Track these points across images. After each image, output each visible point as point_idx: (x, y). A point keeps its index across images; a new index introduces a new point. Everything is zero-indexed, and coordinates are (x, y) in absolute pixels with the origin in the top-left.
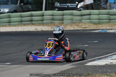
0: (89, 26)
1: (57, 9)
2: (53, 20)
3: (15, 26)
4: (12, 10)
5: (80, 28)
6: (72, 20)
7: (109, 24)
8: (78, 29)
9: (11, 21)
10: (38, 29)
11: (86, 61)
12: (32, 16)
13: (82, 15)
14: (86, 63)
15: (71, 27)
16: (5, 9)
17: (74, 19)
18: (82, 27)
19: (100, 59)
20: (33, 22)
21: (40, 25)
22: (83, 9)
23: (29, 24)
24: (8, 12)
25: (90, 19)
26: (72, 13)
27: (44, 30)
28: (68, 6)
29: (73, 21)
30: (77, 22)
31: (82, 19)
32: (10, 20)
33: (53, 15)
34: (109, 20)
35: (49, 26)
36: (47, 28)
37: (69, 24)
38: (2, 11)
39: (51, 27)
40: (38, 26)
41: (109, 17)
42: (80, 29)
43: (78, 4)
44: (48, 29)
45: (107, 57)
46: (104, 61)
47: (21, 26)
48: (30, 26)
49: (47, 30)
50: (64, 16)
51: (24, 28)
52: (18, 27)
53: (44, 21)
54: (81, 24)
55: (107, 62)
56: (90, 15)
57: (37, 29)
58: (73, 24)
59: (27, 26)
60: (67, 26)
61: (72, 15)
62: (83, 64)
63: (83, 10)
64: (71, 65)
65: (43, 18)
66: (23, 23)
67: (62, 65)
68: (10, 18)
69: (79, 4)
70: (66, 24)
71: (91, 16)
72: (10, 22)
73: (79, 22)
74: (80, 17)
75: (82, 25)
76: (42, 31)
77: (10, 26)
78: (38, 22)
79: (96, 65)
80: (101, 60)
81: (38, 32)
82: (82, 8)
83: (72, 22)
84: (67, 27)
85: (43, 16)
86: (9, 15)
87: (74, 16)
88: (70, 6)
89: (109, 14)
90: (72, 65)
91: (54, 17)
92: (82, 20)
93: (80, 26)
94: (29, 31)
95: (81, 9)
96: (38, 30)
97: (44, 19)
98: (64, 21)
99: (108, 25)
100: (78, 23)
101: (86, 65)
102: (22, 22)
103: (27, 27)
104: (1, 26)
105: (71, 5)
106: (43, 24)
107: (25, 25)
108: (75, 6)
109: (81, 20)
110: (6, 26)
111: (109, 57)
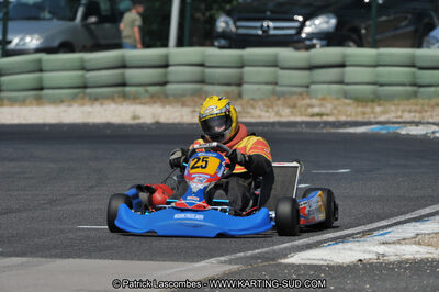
0: (335, 108)
1: (223, 42)
2: (202, 82)
3: (58, 101)
4: (56, 43)
5: (301, 115)
6: (276, 84)
7: (412, 101)
8: (292, 119)
9: (46, 84)
10: (141, 115)
11: (285, 249)
12: (124, 66)
13: (312, 68)
14: (285, 256)
15: (267, 111)
16: (28, 39)
17: (281, 81)
18: (310, 110)
19: (343, 239)
20: (128, 89)
21: (155, 103)
22: (324, 42)
23: (111, 98)
24: (38, 51)
25: (341, 82)
26: (276, 56)
27: (163, 120)
28: (264, 32)
29: (278, 88)
30: (295, 93)
31: (313, 83)
32: (40, 79)
33: (202, 65)
34: (414, 88)
35: (184, 105)
36: (177, 114)
37: (261, 99)
38: (17, 45)
39: (194, 111)
40: (144, 104)
41: (414, 74)
42: (299, 119)
43: (303, 25)
44: (182, 116)
45: (370, 232)
46: (351, 250)
47: (83, 105)
48: (116, 103)
49: (176, 121)
50: (246, 69)
51: (89, 113)
52: (70, 106)
53: (169, 86)
54: (307, 101)
55: (364, 252)
56: (343, 65)
57: (139, 118)
58: (278, 99)
59: (102, 104)
60: (253, 107)
61: (274, 64)
62: (273, 260)
63: (322, 46)
64: (225, 262)
65: (165, 75)
66: (88, 90)
67: (193, 262)
68: (41, 71)
69: (308, 23)
70: (253, 99)
71: (347, 69)
72: (41, 89)
73: (301, 94)
74: (306, 73)
75: (311, 106)
76: (157, 123)
77: (39, 101)
78: (147, 91)
79: (321, 263)
80: (340, 246)
81: (141, 127)
82: (318, 38)
83: (274, 93)
84: (252, 111)
85: (166, 66)
86: (39, 61)
87: (283, 69)
88: (272, 32)
89: (413, 66)
90: (230, 262)
91: (208, 70)
92: (312, 86)
93: (303, 109)
94: (109, 125)
95: (315, 41)
96: (141, 121)
97: (170, 78)
98: (245, 86)
99: (408, 108)
100: (296, 97)
101: (281, 264)
102: (85, 87)
103: (105, 107)
104: (6, 102)
105: (275, 28)
106: (164, 99)
107: (95, 99)
108: (293, 32)
109: (308, 87)
110: (23, 102)
111: (375, 233)
